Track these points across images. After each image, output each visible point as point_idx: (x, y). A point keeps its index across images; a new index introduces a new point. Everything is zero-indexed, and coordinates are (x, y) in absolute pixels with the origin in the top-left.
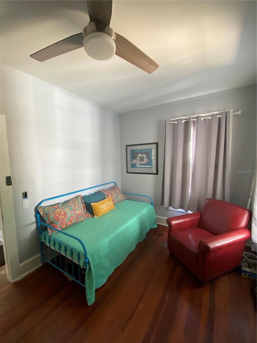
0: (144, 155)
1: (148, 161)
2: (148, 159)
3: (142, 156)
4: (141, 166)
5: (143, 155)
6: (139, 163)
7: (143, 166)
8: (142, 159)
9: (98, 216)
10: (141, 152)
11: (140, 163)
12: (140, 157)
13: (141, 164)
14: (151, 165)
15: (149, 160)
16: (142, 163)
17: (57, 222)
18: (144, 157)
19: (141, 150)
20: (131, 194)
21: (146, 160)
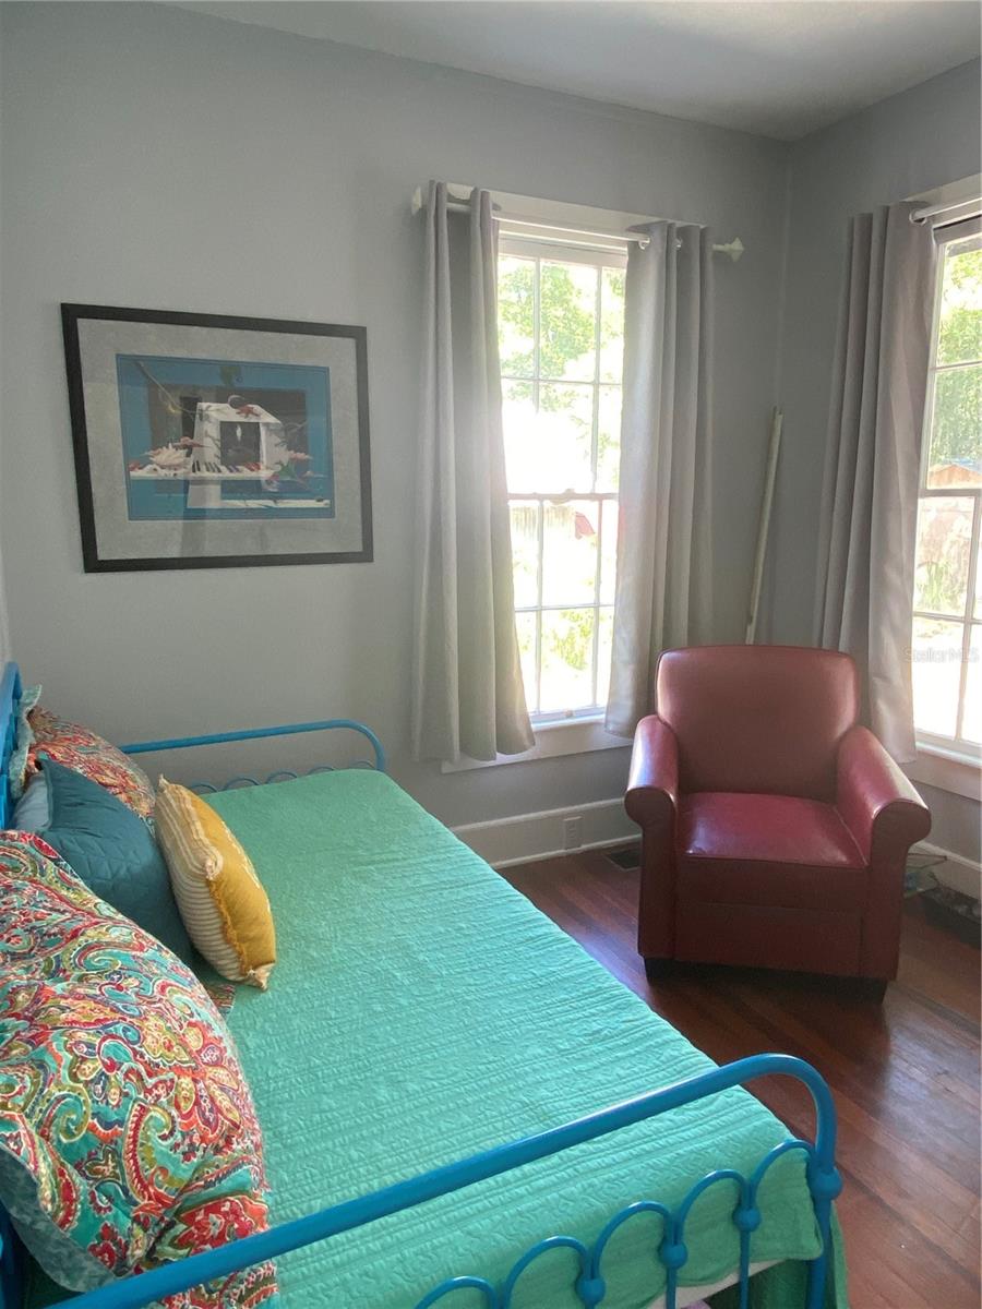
0: (257, 408)
1: (292, 460)
2: (296, 441)
3: (242, 419)
4: (239, 504)
5: (250, 411)
6: (216, 475)
7: (253, 504)
8: (240, 445)
9: (267, 963)
10: (231, 383)
11: (226, 474)
12: (227, 428)
13: (230, 489)
14: (325, 489)
15: (301, 456)
16: (245, 473)
17: (236, 1165)
18: (263, 430)
19: (230, 370)
20: (189, 743)
21: (272, 455)
